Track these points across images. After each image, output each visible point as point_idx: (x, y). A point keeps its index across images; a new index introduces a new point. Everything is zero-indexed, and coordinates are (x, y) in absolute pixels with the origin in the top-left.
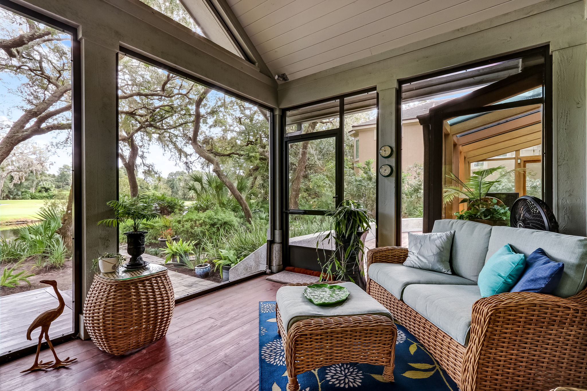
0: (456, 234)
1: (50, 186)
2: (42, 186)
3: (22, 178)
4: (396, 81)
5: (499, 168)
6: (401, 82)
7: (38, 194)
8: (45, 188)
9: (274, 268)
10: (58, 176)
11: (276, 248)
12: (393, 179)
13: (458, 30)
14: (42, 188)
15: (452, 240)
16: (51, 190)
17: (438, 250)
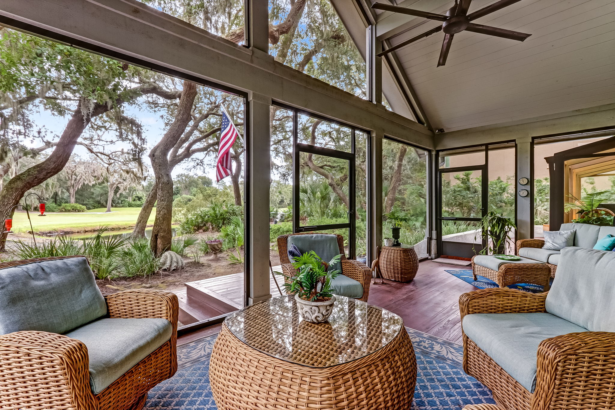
0: (577, 231)
1: (142, 195)
2: (136, 195)
3: (126, 189)
4: (531, 138)
5: (605, 192)
6: (533, 138)
7: (133, 203)
8: (138, 197)
9: (433, 255)
10: (147, 186)
11: (434, 243)
12: (529, 199)
13: (577, 111)
14: (136, 197)
15: (575, 234)
16: (142, 199)
17: (565, 240)
